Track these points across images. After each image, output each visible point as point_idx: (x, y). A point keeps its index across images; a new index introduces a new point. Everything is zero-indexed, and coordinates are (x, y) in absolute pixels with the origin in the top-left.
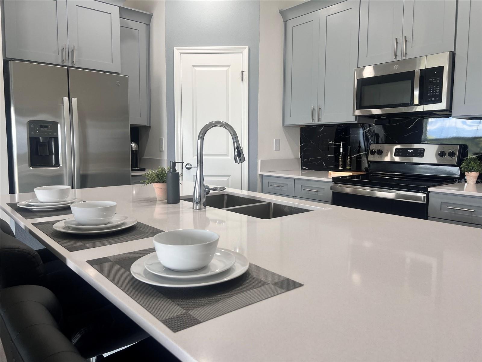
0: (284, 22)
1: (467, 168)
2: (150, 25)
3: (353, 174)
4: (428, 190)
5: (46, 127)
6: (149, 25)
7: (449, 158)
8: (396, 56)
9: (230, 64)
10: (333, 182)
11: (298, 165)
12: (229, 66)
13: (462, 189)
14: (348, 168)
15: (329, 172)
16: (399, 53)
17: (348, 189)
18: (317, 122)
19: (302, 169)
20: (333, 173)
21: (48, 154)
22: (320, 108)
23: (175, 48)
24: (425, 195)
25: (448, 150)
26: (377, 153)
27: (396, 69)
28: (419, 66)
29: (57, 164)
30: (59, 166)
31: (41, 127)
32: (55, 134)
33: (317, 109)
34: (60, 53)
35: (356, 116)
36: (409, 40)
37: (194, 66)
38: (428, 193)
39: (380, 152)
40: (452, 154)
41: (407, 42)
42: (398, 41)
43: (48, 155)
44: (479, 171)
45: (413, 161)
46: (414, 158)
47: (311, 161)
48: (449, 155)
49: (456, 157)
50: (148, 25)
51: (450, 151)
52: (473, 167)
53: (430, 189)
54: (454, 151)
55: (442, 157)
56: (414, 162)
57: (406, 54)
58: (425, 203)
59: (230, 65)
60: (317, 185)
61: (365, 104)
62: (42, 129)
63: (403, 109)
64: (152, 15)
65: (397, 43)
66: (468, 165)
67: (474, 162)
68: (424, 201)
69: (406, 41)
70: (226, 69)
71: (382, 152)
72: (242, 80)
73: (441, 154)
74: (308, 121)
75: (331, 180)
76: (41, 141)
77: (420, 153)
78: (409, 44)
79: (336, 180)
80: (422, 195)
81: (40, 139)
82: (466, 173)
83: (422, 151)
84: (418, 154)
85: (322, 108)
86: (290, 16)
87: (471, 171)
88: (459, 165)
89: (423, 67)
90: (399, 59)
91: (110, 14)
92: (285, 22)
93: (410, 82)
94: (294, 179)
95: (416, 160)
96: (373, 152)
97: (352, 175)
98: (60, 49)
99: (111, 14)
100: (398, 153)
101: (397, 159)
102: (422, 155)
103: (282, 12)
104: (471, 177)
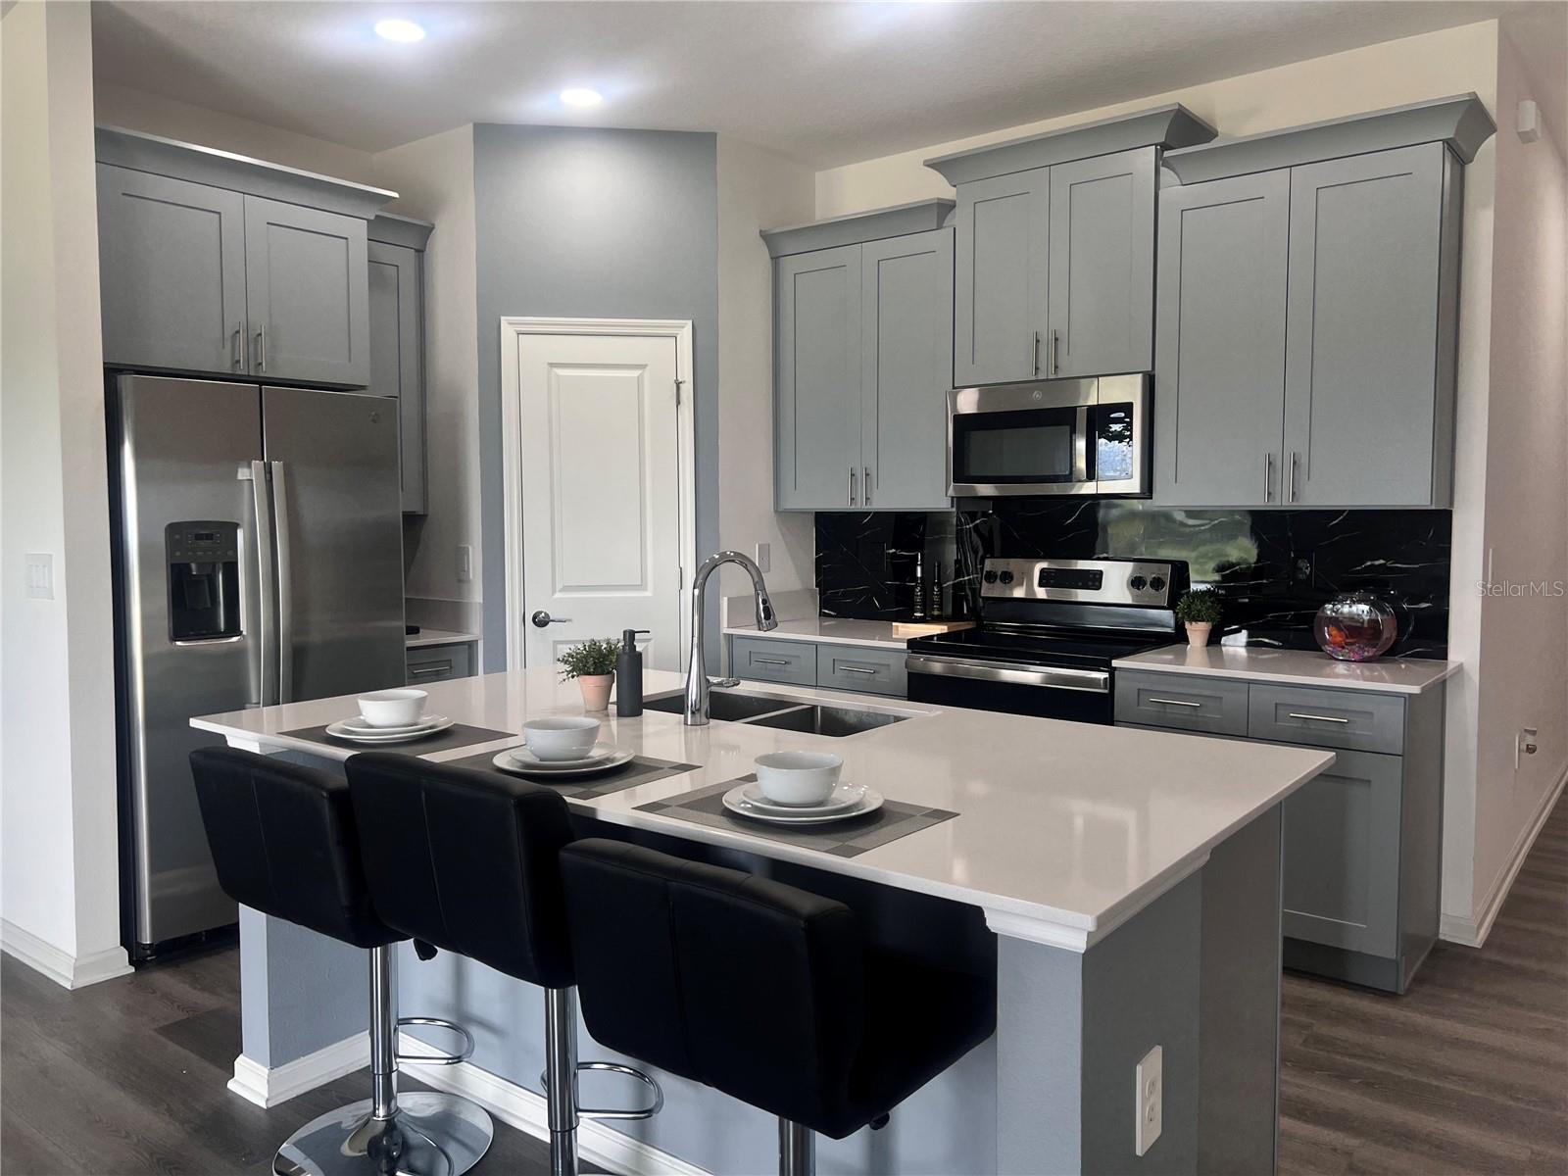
0: (772, 258)
1: (1188, 614)
2: (425, 253)
3: (948, 628)
4: (1113, 665)
5: (209, 537)
6: (423, 251)
7: (1152, 591)
8: (1037, 369)
9: (645, 363)
10: (910, 651)
11: (813, 608)
12: (643, 367)
13: (1181, 658)
14: (936, 613)
15: (894, 624)
16: (1043, 366)
17: (937, 666)
18: (860, 506)
19: (822, 614)
20: (902, 627)
21: (209, 605)
22: (867, 475)
23: (502, 318)
24: (1106, 675)
25: (1150, 573)
26: (1001, 580)
27: (1038, 400)
28: (1087, 398)
29: (233, 628)
30: (239, 633)
31: (199, 537)
32: (230, 553)
33: (860, 475)
34: (228, 345)
35: (952, 498)
36: (1063, 338)
37: (552, 365)
38: (1112, 671)
39: (1007, 578)
40: (1157, 584)
41: (1059, 342)
42: (1039, 338)
43: (208, 608)
44: (1212, 620)
45: (1077, 597)
46: (1079, 591)
47: (845, 595)
48: (1152, 586)
49: (1166, 589)
50: (420, 252)
51: (1154, 576)
52: (1199, 611)
53: (1115, 663)
54: (1162, 577)
55: (1139, 589)
56: (1080, 599)
57: (1056, 367)
58: (1106, 691)
59: (646, 365)
60: (874, 658)
61: (974, 472)
62: (202, 543)
63: (1055, 487)
64: (433, 228)
65: (1038, 341)
66: (1189, 607)
67: (1201, 601)
68: (1106, 688)
69: (1056, 339)
70: (636, 373)
71: (1012, 578)
72: (678, 403)
73: (1136, 583)
74: (838, 502)
75: (904, 646)
76: (194, 573)
77: (1094, 580)
78: (1063, 347)
79: (916, 645)
80: (1102, 676)
81: (190, 569)
82: (1187, 625)
83: (1098, 576)
84: (1090, 583)
85: (874, 474)
86: (788, 247)
87: (1197, 621)
88: (1171, 606)
89: (1092, 401)
90: (1042, 376)
91: (344, 240)
92: (775, 259)
93: (1068, 428)
94: (816, 645)
95: (1083, 595)
96: (991, 577)
97: (946, 631)
98: (228, 333)
99: (346, 239)
100: (1046, 579)
101: (1041, 593)
102: (1097, 584)
103: (767, 238)
104: (1197, 633)
